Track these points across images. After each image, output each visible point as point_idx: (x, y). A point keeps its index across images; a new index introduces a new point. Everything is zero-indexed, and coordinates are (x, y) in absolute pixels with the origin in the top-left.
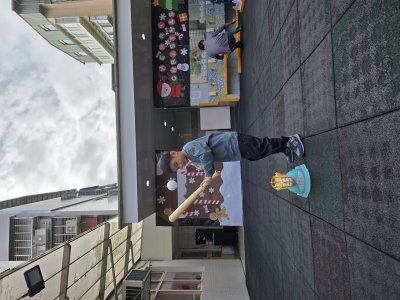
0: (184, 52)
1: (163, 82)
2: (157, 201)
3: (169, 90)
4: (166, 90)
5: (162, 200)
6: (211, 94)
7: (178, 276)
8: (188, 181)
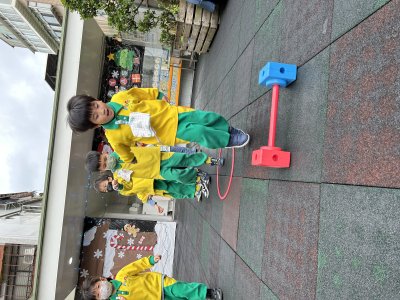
2: (80, 275)
5: (85, 273)
8: (117, 255)
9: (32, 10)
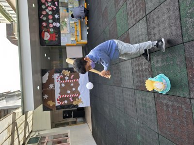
0: (57, 16)
1: (45, 32)
3: (49, 36)
4: (47, 36)
5: (46, 97)
6: (72, 39)
7: (55, 137)
8: (61, 85)
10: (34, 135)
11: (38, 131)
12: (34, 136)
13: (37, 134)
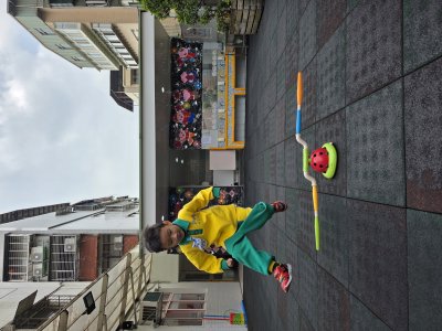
6: (220, 139)
9: (96, 32)
10: (152, 288)
11: (159, 283)
12: (153, 291)
13: (157, 287)
